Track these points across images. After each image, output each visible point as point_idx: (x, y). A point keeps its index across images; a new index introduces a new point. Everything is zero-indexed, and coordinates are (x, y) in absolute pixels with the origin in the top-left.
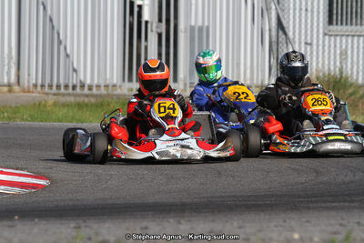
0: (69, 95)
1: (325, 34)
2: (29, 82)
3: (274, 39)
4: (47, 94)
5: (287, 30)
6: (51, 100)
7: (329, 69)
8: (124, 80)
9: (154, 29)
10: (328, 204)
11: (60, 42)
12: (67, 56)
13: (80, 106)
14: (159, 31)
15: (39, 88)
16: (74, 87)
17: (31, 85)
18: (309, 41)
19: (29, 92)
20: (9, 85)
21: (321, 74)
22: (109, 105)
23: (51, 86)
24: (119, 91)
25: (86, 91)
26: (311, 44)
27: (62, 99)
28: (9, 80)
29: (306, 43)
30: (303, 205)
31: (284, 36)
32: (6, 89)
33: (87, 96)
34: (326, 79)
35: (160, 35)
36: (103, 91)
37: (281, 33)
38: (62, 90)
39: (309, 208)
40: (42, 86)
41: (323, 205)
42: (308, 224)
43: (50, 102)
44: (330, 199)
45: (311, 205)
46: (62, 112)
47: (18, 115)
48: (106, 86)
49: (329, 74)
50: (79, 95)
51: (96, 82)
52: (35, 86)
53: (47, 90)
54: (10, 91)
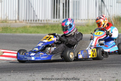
0: (34, 23)
1: (117, 2)
2: (22, 19)
3: (100, 5)
4: (27, 23)
5: (104, 2)
6: (28, 25)
7: (118, 14)
8: (52, 18)
9: (62, 1)
10: (113, 65)
11: (31, 7)
12: (34, 11)
13: (38, 27)
14: (63, 2)
15: (25, 21)
16: (36, 21)
17: (22, 20)
18: (112, 5)
19: (22, 22)
20: (15, 20)
21: (115, 16)
22: (47, 27)
23: (29, 20)
24: (50, 22)
25: (40, 22)
26: (112, 6)
27: (32, 25)
28: (15, 18)
29: (111, 6)
30: (105, 65)
31: (103, 4)
32: (14, 21)
33: (40, 24)
34: (117, 17)
35: (63, 4)
36: (45, 22)
37: (102, 3)
38: (32, 22)
39: (107, 66)
40: (26, 20)
41: (112, 65)
42: (105, 73)
43: (28, 26)
44: (114, 62)
45: (108, 65)
46: (32, 29)
47: (18, 31)
48: (46, 20)
49: (118, 16)
50: (38, 23)
51: (43, 19)
52: (24, 20)
53: (27, 21)
54: (16, 22)
